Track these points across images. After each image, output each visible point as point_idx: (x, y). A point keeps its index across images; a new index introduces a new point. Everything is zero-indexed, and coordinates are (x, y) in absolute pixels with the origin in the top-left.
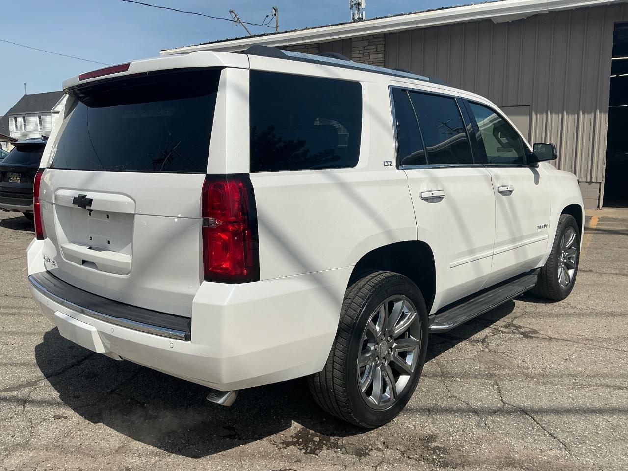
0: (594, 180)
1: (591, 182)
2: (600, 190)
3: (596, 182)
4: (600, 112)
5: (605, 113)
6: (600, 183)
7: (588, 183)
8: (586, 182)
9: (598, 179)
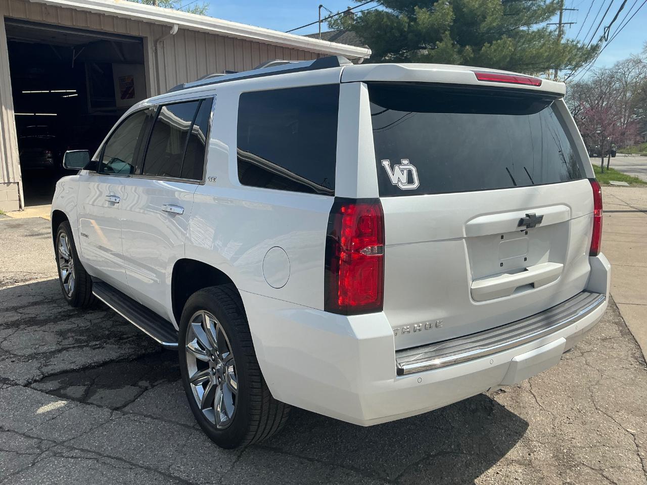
0: (11, 180)
1: (9, 183)
2: (19, 190)
3: (14, 183)
4: (6, 109)
5: (10, 109)
6: (18, 183)
7: (6, 185)
8: (4, 183)
9: (16, 179)
